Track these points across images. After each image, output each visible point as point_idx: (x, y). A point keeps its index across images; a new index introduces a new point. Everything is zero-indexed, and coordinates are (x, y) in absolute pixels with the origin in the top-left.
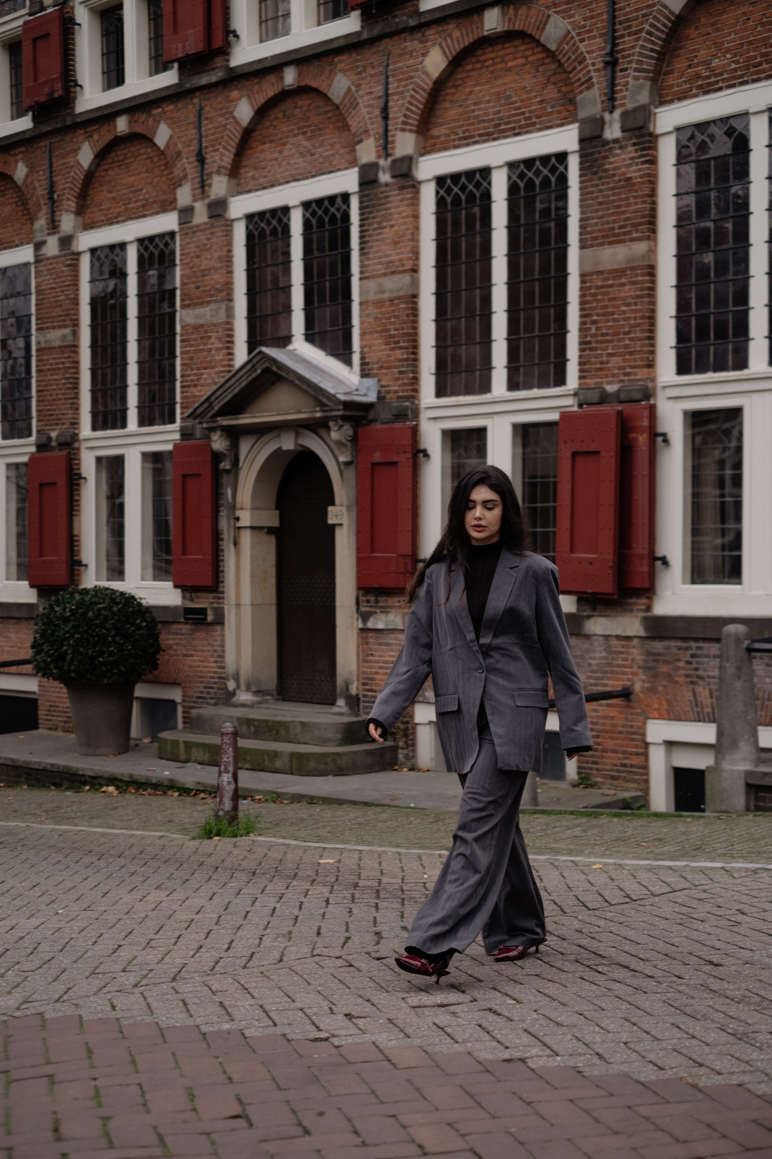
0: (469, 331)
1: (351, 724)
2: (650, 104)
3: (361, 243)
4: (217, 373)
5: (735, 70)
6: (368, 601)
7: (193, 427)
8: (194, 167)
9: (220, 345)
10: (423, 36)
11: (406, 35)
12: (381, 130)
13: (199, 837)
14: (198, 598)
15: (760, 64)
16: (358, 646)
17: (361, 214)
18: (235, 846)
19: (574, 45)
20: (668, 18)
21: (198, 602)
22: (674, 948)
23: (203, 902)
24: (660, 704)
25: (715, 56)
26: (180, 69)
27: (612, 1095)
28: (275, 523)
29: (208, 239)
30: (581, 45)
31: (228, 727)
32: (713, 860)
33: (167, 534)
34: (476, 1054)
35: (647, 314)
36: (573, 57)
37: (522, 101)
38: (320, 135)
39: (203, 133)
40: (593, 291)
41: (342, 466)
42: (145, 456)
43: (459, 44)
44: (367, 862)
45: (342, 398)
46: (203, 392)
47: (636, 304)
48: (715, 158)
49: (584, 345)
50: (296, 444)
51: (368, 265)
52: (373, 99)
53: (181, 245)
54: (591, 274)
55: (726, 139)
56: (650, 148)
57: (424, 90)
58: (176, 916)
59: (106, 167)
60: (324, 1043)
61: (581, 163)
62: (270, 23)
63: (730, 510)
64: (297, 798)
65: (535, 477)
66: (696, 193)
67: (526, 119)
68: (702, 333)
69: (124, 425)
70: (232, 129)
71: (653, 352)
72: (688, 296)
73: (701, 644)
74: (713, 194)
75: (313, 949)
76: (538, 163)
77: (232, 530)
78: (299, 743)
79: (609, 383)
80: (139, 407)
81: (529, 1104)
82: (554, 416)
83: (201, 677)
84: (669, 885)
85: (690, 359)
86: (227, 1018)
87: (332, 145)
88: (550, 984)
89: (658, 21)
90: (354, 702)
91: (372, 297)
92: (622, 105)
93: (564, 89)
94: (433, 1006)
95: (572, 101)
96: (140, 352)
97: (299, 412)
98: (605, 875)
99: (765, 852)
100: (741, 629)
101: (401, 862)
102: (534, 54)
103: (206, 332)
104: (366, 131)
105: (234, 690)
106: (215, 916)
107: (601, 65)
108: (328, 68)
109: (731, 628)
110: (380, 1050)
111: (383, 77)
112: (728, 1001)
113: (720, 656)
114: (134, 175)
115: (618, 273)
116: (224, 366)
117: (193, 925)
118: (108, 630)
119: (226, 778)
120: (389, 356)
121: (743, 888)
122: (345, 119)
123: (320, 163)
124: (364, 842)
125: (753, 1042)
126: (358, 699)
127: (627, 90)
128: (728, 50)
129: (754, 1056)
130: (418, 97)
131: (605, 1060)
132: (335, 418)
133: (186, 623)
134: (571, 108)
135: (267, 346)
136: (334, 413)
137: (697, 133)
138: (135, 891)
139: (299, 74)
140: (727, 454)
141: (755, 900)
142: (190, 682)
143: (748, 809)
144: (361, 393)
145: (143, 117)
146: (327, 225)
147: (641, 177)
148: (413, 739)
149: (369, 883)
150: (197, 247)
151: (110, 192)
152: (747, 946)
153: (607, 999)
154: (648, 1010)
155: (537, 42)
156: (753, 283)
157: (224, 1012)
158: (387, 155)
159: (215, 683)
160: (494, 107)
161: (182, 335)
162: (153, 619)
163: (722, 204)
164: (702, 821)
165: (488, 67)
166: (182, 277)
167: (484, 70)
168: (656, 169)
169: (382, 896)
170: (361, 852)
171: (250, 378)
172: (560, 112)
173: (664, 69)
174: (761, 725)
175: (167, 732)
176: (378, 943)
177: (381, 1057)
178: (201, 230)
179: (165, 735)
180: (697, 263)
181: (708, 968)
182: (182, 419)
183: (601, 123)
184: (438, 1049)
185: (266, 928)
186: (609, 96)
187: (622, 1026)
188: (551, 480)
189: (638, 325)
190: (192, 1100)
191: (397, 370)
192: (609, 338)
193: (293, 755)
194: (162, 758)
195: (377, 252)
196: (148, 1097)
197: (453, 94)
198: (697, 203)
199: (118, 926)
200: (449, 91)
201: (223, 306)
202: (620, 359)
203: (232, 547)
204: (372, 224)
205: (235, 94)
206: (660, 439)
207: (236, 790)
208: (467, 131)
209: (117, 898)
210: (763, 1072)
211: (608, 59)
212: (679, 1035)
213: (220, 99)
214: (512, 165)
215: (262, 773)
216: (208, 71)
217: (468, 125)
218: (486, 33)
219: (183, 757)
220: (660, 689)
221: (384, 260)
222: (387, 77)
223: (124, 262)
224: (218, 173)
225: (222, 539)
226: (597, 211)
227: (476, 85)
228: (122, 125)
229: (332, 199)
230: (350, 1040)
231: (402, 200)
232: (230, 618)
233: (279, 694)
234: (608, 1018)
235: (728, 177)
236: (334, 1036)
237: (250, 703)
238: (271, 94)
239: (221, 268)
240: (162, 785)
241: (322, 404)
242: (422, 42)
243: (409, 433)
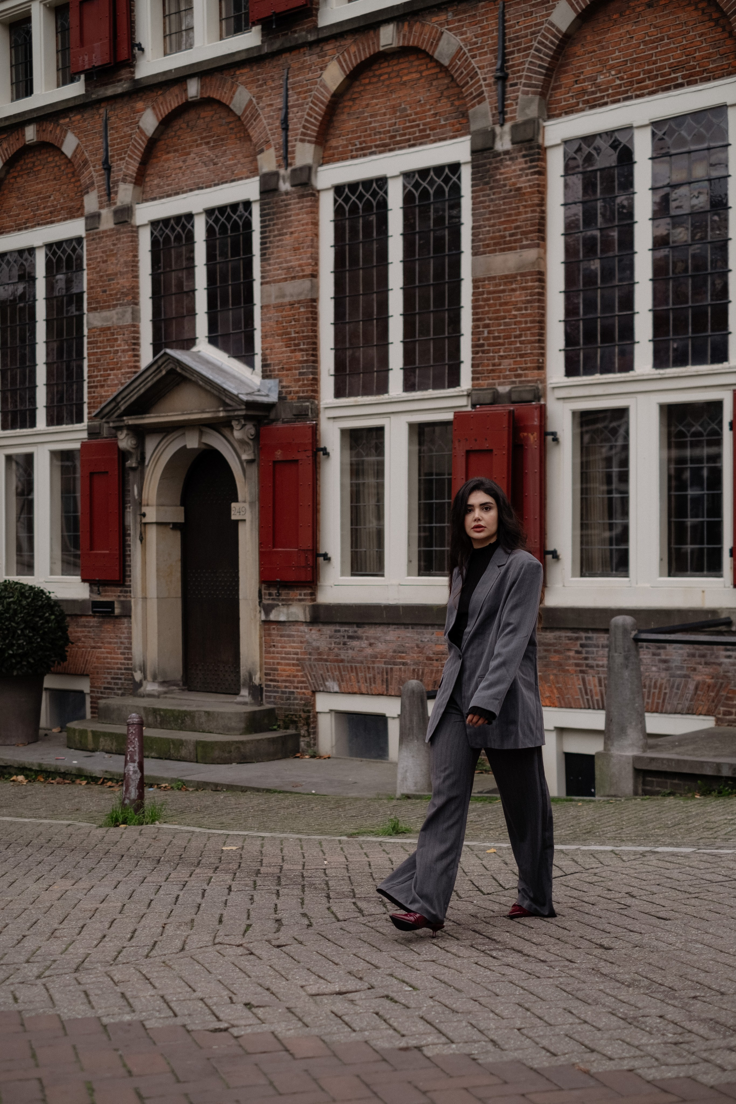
0: (366, 334)
1: (254, 712)
2: (539, 117)
3: (262, 249)
4: (123, 374)
5: (620, 86)
6: (270, 594)
7: (100, 426)
8: (101, 175)
9: (126, 347)
10: (322, 51)
11: (306, 50)
12: (281, 141)
13: (106, 825)
14: (106, 591)
15: (643, 80)
16: (261, 638)
17: (262, 222)
18: (140, 834)
19: (466, 60)
20: (555, 36)
21: (105, 596)
22: (566, 932)
23: (108, 890)
24: (552, 692)
25: (600, 72)
26: (86, 80)
27: (506, 1083)
28: (181, 519)
29: (114, 245)
30: (473, 61)
31: (134, 717)
32: (603, 844)
33: (76, 529)
34: (373, 1043)
35: (537, 319)
36: (465, 72)
37: (416, 114)
38: (222, 145)
39: (109, 143)
40: (485, 296)
41: (245, 464)
42: (54, 454)
43: (356, 59)
44: (268, 849)
45: (245, 398)
46: (110, 393)
47: (526, 309)
48: (601, 170)
49: (477, 348)
50: (200, 442)
51: (270, 271)
52: (274, 111)
53: (87, 250)
54: (484, 280)
55: (611, 151)
56: (539, 160)
57: (322, 102)
58: (81, 905)
59: (16, 174)
60: (223, 1034)
61: (473, 174)
62: (174, 37)
63: (617, 506)
64: (202, 786)
65: (431, 474)
66: (583, 203)
67: (421, 131)
68: (590, 337)
69: (33, 424)
70: (137, 138)
71: (543, 355)
72: (576, 301)
73: (590, 635)
74: (599, 204)
75: (215, 937)
76: (432, 173)
77: (138, 526)
78: (204, 732)
79: (500, 384)
80: (48, 407)
81: (424, 1093)
82: (449, 416)
83: (108, 668)
84: (561, 869)
85: (579, 361)
86: (128, 1009)
87: (234, 155)
88: (446, 970)
89: (546, 38)
90: (257, 692)
91: (273, 301)
92: (513, 118)
93: (457, 103)
94: (331, 994)
95: (465, 115)
96: (48, 355)
97: (203, 412)
98: (499, 860)
99: (652, 835)
100: (629, 620)
101: (302, 848)
102: (428, 69)
103: (113, 334)
104: (267, 142)
105: (141, 681)
106: (120, 904)
107: (492, 80)
108: (230, 81)
109: (619, 620)
110: (279, 1040)
111: (283, 90)
112: (618, 985)
113: (607, 646)
114: (42, 182)
115: (509, 279)
116: (131, 367)
117: (97, 915)
118: (17, 623)
119: (132, 767)
120: (289, 357)
121: (632, 871)
122: (246, 130)
123: (222, 172)
124: (266, 829)
125: (643, 1026)
126: (262, 689)
127: (517, 104)
128: (612, 67)
129: (644, 1041)
130: (317, 109)
131: (499, 1047)
132: (237, 418)
133: (94, 617)
134: (465, 121)
135: (171, 348)
136: (236, 413)
137: (583, 146)
138: (41, 880)
139: (202, 87)
140: (614, 452)
141: (644, 883)
142: (98, 673)
143: (636, 793)
144: (263, 393)
145: (50, 127)
146: (229, 232)
147: (530, 187)
148: (315, 727)
149: (270, 870)
150: (103, 252)
151: (19, 199)
152: (637, 929)
153: (501, 985)
154: (541, 995)
155: (431, 58)
156: (637, 288)
157: (125, 1003)
158: (287, 165)
159: (122, 674)
160: (390, 119)
161: (88, 338)
162: (62, 613)
163: (608, 213)
164: (592, 805)
165: (384, 81)
166: (89, 280)
167: (380, 84)
168: (545, 180)
169: (283, 883)
170: (263, 838)
171: (155, 379)
172: (453, 125)
173: (552, 85)
174: (648, 711)
175: (76, 722)
176: (278, 930)
177: (279, 1047)
178: (107, 236)
179: (74, 725)
180: (584, 270)
181: (599, 952)
182: (89, 418)
183: (493, 135)
184: (335, 1038)
185: (169, 917)
186: (500, 110)
187: (515, 1012)
188: (446, 477)
189: (529, 329)
190: (91, 1095)
191: (297, 371)
192: (501, 341)
193: (198, 743)
194: (70, 748)
195: (278, 258)
196: (47, 1092)
197: (351, 107)
198: (584, 213)
199: (23, 915)
200: (346, 104)
201: (129, 309)
202: (511, 361)
203: (139, 542)
204: (274, 231)
205: (140, 105)
206: (550, 438)
207: (142, 778)
208: (364, 142)
209: (23, 888)
210: (652, 1057)
211: (499, 74)
212: (571, 1020)
213: (125, 110)
214: (407, 175)
215: (168, 761)
216: (114, 82)
217: (365, 136)
218: (381, 49)
219: (91, 747)
220: (552, 677)
221: (285, 265)
222: (287, 90)
223: (33, 266)
224: (124, 181)
225: (129, 535)
226: (489, 219)
227: (373, 98)
228: (30, 133)
229: (234, 207)
230: (249, 1030)
231: (302, 208)
232: (137, 610)
233: (184, 685)
234: (502, 1004)
235: (614, 187)
236: (233, 1026)
237: (156, 694)
238: (175, 105)
239: (127, 272)
240: (70, 774)
241: (225, 404)
242: (320, 57)
243: (310, 432)
